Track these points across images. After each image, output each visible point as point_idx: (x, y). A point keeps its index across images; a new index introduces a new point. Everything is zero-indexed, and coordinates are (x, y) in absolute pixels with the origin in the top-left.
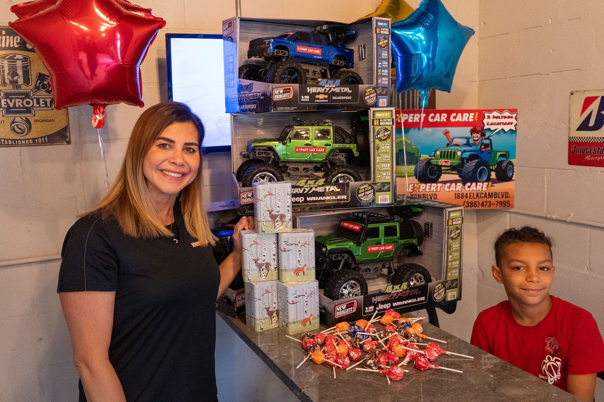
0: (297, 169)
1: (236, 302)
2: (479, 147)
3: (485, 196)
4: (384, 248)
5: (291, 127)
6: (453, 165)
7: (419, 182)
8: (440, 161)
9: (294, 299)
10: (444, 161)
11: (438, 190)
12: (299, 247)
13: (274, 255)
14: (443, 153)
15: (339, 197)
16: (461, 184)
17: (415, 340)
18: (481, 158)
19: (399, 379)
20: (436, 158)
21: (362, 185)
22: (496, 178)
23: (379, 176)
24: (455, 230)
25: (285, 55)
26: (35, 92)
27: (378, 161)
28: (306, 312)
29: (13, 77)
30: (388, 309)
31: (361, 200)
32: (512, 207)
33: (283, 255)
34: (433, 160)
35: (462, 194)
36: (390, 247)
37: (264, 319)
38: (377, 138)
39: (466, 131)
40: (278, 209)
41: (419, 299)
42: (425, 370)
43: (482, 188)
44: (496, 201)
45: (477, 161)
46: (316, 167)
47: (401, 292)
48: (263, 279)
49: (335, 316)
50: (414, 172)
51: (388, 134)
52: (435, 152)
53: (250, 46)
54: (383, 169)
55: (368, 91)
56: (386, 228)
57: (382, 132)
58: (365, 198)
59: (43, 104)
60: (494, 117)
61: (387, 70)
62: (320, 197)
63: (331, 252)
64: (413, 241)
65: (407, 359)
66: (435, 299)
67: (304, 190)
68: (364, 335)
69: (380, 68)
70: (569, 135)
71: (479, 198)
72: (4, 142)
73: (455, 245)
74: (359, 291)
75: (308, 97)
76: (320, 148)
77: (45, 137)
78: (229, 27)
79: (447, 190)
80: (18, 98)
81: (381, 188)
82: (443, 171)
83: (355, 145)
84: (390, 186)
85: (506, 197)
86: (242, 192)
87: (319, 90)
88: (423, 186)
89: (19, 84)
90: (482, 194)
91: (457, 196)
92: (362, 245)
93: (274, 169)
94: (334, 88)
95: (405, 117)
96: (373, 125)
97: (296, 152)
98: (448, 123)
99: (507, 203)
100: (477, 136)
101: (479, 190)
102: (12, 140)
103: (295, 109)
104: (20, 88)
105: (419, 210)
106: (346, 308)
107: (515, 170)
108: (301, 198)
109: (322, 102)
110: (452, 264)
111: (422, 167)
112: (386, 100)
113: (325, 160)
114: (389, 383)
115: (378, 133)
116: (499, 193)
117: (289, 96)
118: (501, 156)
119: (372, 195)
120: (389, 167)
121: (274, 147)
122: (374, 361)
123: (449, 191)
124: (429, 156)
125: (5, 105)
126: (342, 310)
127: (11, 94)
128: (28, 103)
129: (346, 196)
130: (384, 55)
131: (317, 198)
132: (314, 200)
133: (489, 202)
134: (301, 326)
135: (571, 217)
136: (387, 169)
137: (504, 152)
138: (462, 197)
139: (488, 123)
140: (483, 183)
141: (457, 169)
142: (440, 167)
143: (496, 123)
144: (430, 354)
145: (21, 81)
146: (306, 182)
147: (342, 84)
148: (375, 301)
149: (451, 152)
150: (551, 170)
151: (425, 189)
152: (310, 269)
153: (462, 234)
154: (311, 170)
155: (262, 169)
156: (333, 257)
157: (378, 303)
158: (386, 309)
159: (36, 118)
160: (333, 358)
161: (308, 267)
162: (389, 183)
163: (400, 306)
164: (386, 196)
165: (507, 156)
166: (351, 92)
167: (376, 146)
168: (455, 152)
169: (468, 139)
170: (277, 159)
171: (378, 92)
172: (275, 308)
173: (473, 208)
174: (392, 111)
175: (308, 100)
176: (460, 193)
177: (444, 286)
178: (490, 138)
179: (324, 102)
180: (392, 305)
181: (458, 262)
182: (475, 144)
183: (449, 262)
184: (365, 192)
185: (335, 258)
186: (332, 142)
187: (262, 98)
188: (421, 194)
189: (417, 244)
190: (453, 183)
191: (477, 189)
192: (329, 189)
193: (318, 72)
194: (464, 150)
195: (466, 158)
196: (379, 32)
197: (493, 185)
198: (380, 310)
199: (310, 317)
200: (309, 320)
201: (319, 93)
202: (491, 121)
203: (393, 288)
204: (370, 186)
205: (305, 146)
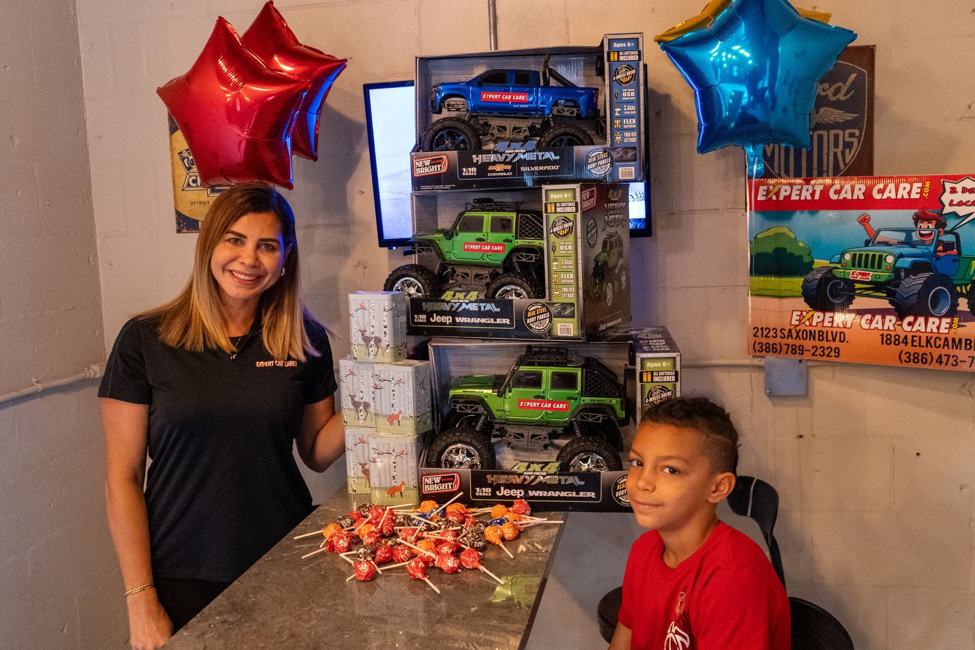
0: (468, 275)
2: (932, 249)
3: (946, 344)
4: (550, 406)
5: (461, 213)
6: (878, 280)
7: (811, 309)
8: (852, 271)
9: (375, 456)
10: (860, 274)
11: (848, 325)
12: (393, 385)
14: (857, 257)
15: (498, 321)
16: (893, 318)
18: (936, 270)
20: (844, 266)
21: (533, 305)
22: (969, 310)
23: (556, 293)
24: (659, 391)
27: (554, 268)
28: (394, 477)
30: (519, 499)
31: (531, 328)
34: (836, 270)
35: (897, 337)
36: (562, 406)
37: (358, 476)
38: (553, 232)
39: (905, 217)
40: (372, 329)
41: (582, 494)
43: (938, 328)
44: (969, 357)
45: (927, 275)
46: (495, 273)
47: (544, 476)
48: (361, 424)
49: (421, 490)
50: (801, 290)
51: (570, 227)
52: (843, 255)
54: (563, 281)
55: (592, 155)
57: (560, 223)
58: (538, 325)
60: (964, 190)
61: (634, 120)
63: (457, 399)
66: (620, 500)
67: (452, 307)
69: (618, 118)
71: (931, 346)
74: (478, 461)
75: (474, 169)
76: (497, 245)
79: (867, 327)
81: (560, 312)
82: (857, 292)
84: (574, 310)
87: (494, 158)
88: (818, 316)
90: (938, 339)
91: (885, 339)
92: (508, 395)
94: (524, 154)
95: (786, 191)
97: (464, 250)
98: (868, 202)
100: (927, 227)
101: (932, 332)
103: (452, 188)
106: (441, 482)
108: (447, 317)
109: (501, 176)
111: (816, 282)
112: (633, 168)
115: (554, 225)
119: (547, 322)
120: (572, 279)
121: (437, 241)
123: (869, 329)
124: (830, 263)
126: (434, 483)
129: (508, 320)
130: (629, 94)
131: (469, 320)
132: (465, 321)
133: (953, 357)
136: (568, 281)
138: (897, 341)
139: (952, 201)
140: (940, 318)
141: (886, 289)
142: (850, 283)
143: (969, 201)
146: (454, 295)
147: (540, 148)
148: (493, 481)
149: (874, 256)
151: (823, 320)
154: (486, 277)
157: (499, 485)
158: (515, 498)
161: (404, 415)
162: (572, 305)
163: (544, 498)
164: (568, 324)
166: (558, 158)
167: (551, 245)
168: (881, 256)
169: (908, 232)
171: (615, 156)
173: (920, 366)
174: (574, 190)
175: (475, 174)
176: (893, 334)
178: (955, 231)
179: (504, 176)
180: (526, 493)
182: (923, 243)
184: (536, 315)
185: (461, 409)
186: (513, 236)
188: (815, 331)
189: (618, 408)
190: (879, 314)
191: (929, 330)
192: (485, 307)
193: (523, 129)
194: (901, 254)
195: (905, 269)
196: (616, 59)
197: (962, 324)
198: (504, 497)
199: (401, 486)
200: (398, 489)
201: (494, 163)
202: (957, 198)
203: (528, 467)
204: (543, 307)
205: (476, 242)
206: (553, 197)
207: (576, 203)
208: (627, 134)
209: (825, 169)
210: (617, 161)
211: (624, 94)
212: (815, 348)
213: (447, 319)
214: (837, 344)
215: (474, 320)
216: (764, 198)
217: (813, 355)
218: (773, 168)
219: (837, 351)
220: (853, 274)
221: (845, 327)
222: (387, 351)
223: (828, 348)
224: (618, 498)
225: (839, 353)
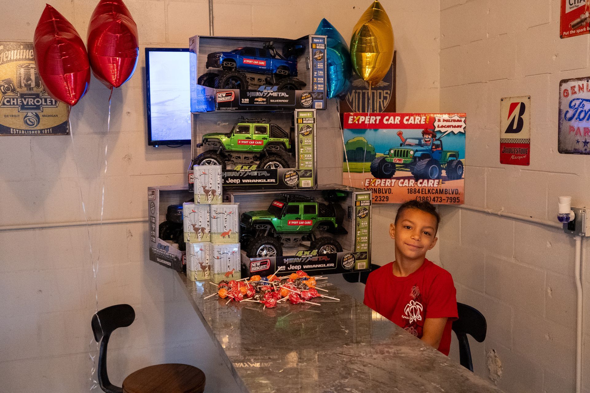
0: (239, 157)
1: (182, 260)
2: (430, 147)
3: (437, 192)
4: (303, 223)
5: (236, 124)
6: (406, 163)
7: (375, 178)
8: (394, 159)
9: (219, 255)
10: (398, 160)
11: (393, 185)
12: (226, 215)
13: (208, 222)
14: (397, 151)
15: (268, 181)
16: (413, 181)
17: (302, 288)
18: (432, 157)
19: (272, 307)
20: (391, 156)
21: (289, 172)
22: (446, 175)
23: (302, 165)
24: (363, 210)
25: (234, 66)
26: (43, 93)
27: (301, 152)
28: (229, 266)
29: (27, 81)
31: (287, 183)
32: (463, 202)
33: (214, 221)
34: (387, 158)
35: (415, 190)
36: (309, 223)
37: (198, 271)
38: (301, 133)
39: (418, 133)
40: (210, 186)
41: (328, 265)
42: (296, 304)
43: (433, 184)
44: (447, 197)
45: (428, 160)
46: (256, 156)
47: (311, 257)
48: (199, 240)
49: (250, 270)
50: (370, 169)
51: (310, 131)
52: (390, 151)
53: (208, 58)
54: (306, 159)
55: (304, 95)
56: (305, 206)
57: (305, 129)
58: (291, 182)
59: (49, 103)
60: (444, 120)
61: (322, 79)
62: (253, 180)
63: (256, 222)
64: (331, 219)
65: (287, 297)
66: (345, 267)
67: (240, 174)
68: (266, 283)
69: (316, 77)
70: (500, 137)
71: (430, 193)
72: (19, 132)
73: (364, 223)
74: (274, 253)
75: (248, 100)
76: (259, 141)
77: (49, 129)
78: (192, 44)
79: (401, 185)
80: (30, 98)
81: (304, 175)
82: (397, 168)
83: (287, 139)
84: (312, 173)
85: (456, 194)
86: (190, 174)
87: (257, 94)
88: (378, 181)
89: (32, 86)
90: (433, 190)
91: (410, 191)
92: (283, 218)
93: (217, 156)
94: (272, 93)
95: (362, 119)
96: (297, 123)
97: (238, 144)
98: (402, 125)
99: (457, 199)
100: (428, 137)
101: (430, 186)
102: (24, 130)
103: (236, 109)
104: (33, 90)
105: (343, 195)
106: (260, 265)
107: (464, 169)
108: (237, 180)
109: (261, 104)
110: (361, 238)
111: (377, 164)
112: (322, 103)
113: (263, 150)
114: (264, 309)
115: (302, 129)
116: (449, 189)
117: (231, 99)
118: (451, 156)
119: (296, 180)
120: (311, 157)
121: (221, 139)
122: (260, 296)
124: (384, 155)
125: (20, 103)
126: (257, 266)
127: (26, 94)
128: (38, 102)
129: (274, 180)
130: (320, 66)
131: (250, 181)
132: (248, 182)
133: (440, 198)
134: (224, 277)
135: (502, 211)
136: (309, 158)
137: (453, 152)
138: (415, 193)
139: (439, 125)
140: (434, 180)
141: (410, 167)
142: (393, 164)
143: (446, 126)
144: (305, 294)
145: (33, 84)
146: (242, 167)
147: (279, 90)
148: (286, 262)
149: (404, 151)
150: (489, 168)
151: (381, 183)
152: (233, 233)
153: (371, 214)
154: (251, 159)
155: (207, 156)
156: (257, 226)
157: (290, 264)
158: (297, 270)
159: (43, 114)
160: (233, 294)
162: (311, 171)
163: (310, 269)
164: (308, 181)
165: (457, 156)
166: (288, 96)
167: (300, 140)
168: (407, 151)
169: (420, 140)
170: (223, 149)
171: (314, 96)
172: (207, 264)
174: (313, 112)
175: (248, 102)
176: (413, 188)
177: (353, 257)
178: (440, 139)
179: (263, 104)
180: (302, 267)
181: (366, 238)
182: (426, 145)
183: (357, 237)
184: (290, 177)
185: (259, 227)
186: (268, 136)
187: (210, 100)
188: (377, 189)
189: (334, 222)
190: (406, 179)
191: (429, 186)
192: (261, 173)
193: (263, 80)
194: (417, 150)
195: (418, 157)
196: (315, 47)
197: (444, 182)
198: (291, 270)
199: (232, 271)
200: (231, 273)
201: (258, 97)
202: (441, 124)
203: (303, 253)
204: (294, 172)
205: (246, 139)
206: (301, 115)
207: (314, 119)
208: (319, 86)
209: (375, 109)
210: (315, 99)
211: (318, 66)
212: (376, 197)
213: (237, 181)
214: (387, 194)
215: (254, 181)
216: (351, 122)
217: (376, 201)
218: (352, 107)
219: (387, 198)
220: (395, 160)
221: (391, 186)
222: (220, 197)
223: (383, 197)
224: (344, 266)
225: (388, 199)
